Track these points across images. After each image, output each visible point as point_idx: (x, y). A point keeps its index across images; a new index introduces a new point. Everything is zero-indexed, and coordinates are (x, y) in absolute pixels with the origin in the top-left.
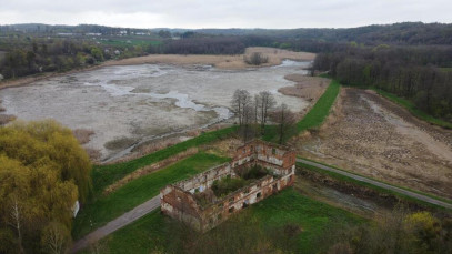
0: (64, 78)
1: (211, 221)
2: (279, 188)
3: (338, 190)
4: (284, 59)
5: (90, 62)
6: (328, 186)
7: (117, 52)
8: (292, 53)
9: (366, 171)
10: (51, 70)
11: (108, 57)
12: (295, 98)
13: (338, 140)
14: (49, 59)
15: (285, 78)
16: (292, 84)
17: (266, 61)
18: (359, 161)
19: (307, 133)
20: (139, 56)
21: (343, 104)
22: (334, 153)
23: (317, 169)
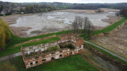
0: (40, 14)
1: (32, 64)
2: (73, 54)
3: (102, 58)
4: (110, 11)
5: (49, 11)
6: (99, 56)
7: (59, 8)
8: (114, 10)
9: (121, 52)
10: (37, 12)
11: (55, 10)
12: (106, 22)
13: (115, 38)
14: (37, 9)
15: (107, 16)
16: (108, 18)
17: (103, 11)
18: (120, 47)
19: (102, 34)
20: (64, 9)
21: (124, 25)
22: (110, 43)
23: (96, 48)
